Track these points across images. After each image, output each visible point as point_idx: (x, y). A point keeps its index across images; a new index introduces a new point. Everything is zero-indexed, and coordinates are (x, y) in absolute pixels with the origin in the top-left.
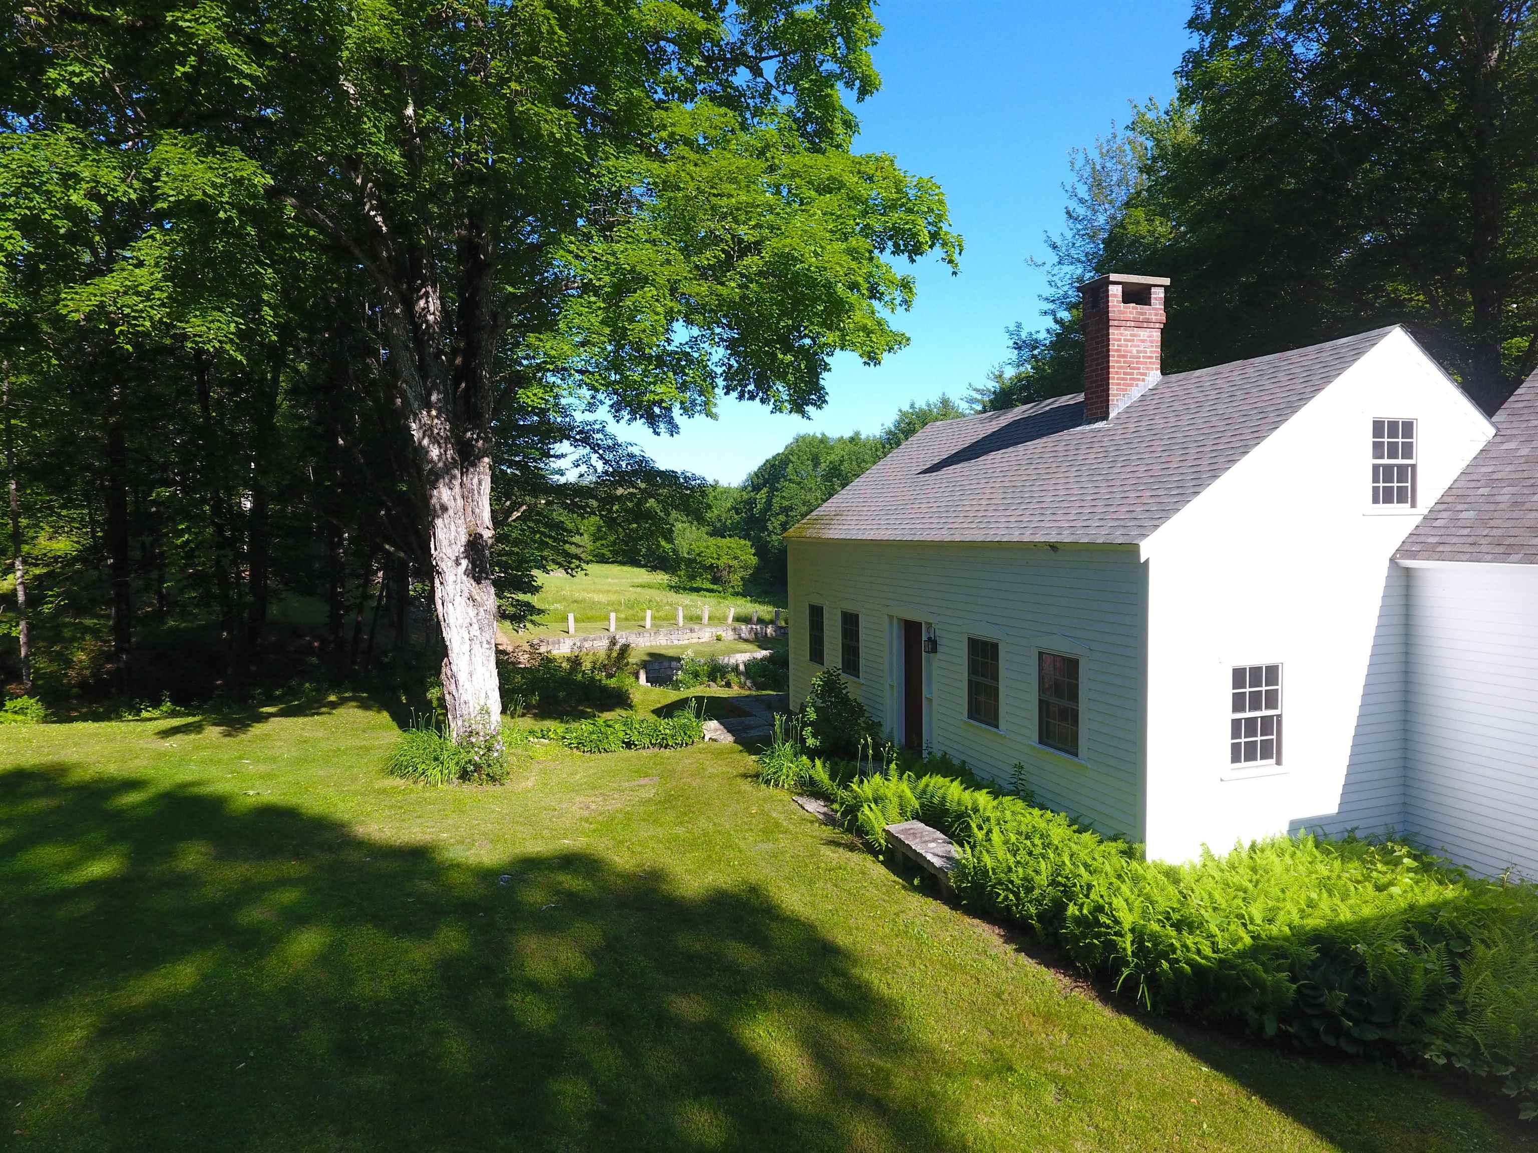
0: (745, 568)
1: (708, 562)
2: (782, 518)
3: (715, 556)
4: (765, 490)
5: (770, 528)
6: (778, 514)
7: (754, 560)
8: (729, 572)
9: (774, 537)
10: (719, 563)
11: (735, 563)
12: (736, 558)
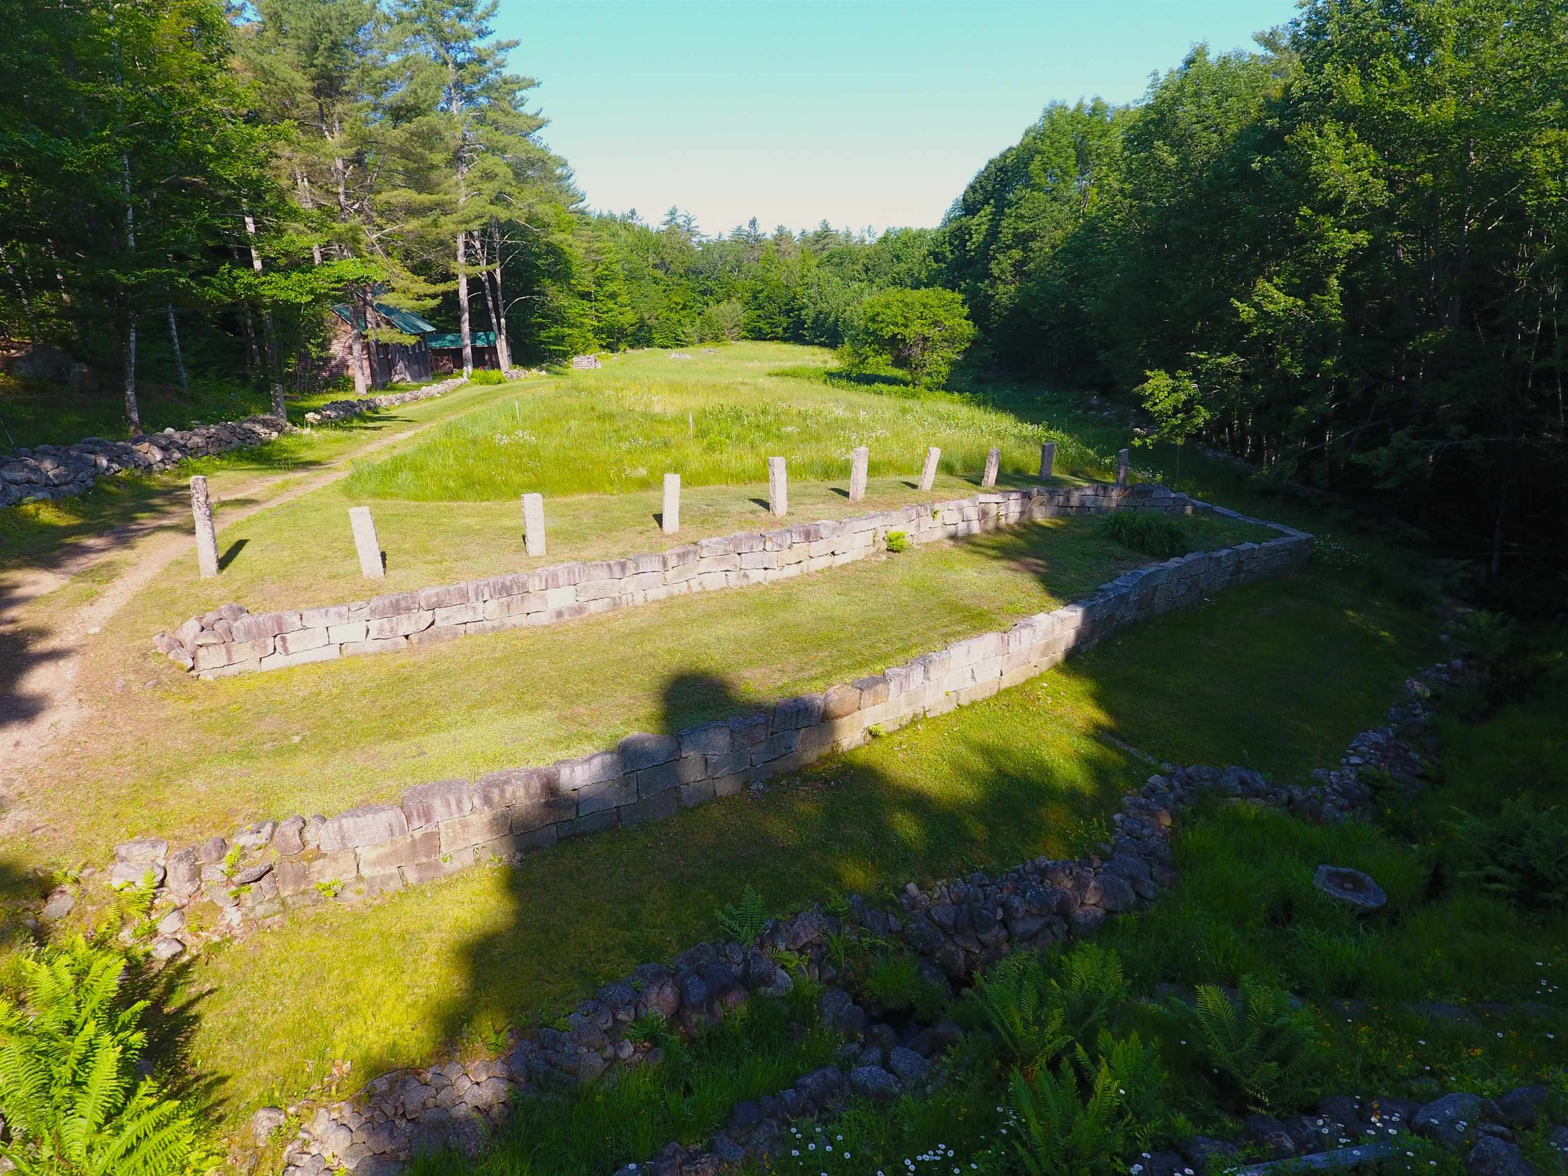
0: (950, 341)
1: (887, 332)
2: (1016, 254)
3: (900, 320)
4: (988, 209)
5: (996, 272)
6: (1009, 247)
7: (968, 329)
8: (924, 349)
9: (1001, 288)
10: (906, 332)
11: (933, 333)
12: (935, 323)
